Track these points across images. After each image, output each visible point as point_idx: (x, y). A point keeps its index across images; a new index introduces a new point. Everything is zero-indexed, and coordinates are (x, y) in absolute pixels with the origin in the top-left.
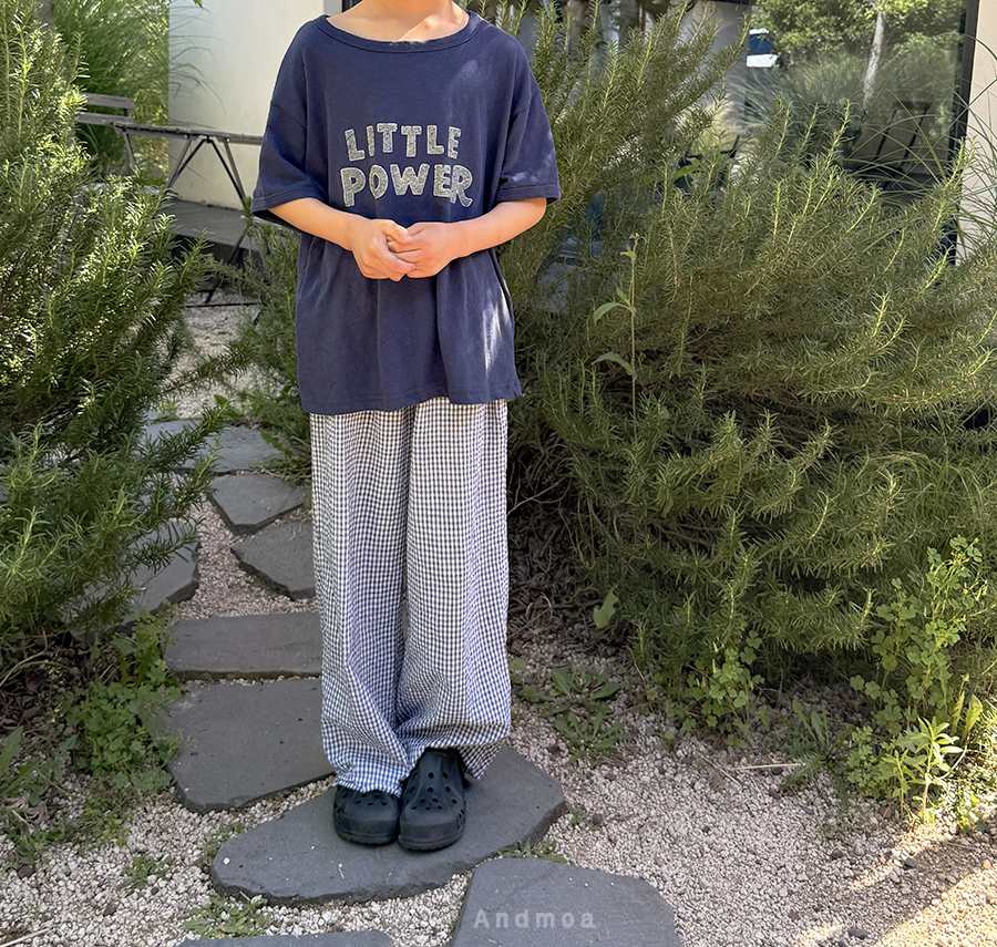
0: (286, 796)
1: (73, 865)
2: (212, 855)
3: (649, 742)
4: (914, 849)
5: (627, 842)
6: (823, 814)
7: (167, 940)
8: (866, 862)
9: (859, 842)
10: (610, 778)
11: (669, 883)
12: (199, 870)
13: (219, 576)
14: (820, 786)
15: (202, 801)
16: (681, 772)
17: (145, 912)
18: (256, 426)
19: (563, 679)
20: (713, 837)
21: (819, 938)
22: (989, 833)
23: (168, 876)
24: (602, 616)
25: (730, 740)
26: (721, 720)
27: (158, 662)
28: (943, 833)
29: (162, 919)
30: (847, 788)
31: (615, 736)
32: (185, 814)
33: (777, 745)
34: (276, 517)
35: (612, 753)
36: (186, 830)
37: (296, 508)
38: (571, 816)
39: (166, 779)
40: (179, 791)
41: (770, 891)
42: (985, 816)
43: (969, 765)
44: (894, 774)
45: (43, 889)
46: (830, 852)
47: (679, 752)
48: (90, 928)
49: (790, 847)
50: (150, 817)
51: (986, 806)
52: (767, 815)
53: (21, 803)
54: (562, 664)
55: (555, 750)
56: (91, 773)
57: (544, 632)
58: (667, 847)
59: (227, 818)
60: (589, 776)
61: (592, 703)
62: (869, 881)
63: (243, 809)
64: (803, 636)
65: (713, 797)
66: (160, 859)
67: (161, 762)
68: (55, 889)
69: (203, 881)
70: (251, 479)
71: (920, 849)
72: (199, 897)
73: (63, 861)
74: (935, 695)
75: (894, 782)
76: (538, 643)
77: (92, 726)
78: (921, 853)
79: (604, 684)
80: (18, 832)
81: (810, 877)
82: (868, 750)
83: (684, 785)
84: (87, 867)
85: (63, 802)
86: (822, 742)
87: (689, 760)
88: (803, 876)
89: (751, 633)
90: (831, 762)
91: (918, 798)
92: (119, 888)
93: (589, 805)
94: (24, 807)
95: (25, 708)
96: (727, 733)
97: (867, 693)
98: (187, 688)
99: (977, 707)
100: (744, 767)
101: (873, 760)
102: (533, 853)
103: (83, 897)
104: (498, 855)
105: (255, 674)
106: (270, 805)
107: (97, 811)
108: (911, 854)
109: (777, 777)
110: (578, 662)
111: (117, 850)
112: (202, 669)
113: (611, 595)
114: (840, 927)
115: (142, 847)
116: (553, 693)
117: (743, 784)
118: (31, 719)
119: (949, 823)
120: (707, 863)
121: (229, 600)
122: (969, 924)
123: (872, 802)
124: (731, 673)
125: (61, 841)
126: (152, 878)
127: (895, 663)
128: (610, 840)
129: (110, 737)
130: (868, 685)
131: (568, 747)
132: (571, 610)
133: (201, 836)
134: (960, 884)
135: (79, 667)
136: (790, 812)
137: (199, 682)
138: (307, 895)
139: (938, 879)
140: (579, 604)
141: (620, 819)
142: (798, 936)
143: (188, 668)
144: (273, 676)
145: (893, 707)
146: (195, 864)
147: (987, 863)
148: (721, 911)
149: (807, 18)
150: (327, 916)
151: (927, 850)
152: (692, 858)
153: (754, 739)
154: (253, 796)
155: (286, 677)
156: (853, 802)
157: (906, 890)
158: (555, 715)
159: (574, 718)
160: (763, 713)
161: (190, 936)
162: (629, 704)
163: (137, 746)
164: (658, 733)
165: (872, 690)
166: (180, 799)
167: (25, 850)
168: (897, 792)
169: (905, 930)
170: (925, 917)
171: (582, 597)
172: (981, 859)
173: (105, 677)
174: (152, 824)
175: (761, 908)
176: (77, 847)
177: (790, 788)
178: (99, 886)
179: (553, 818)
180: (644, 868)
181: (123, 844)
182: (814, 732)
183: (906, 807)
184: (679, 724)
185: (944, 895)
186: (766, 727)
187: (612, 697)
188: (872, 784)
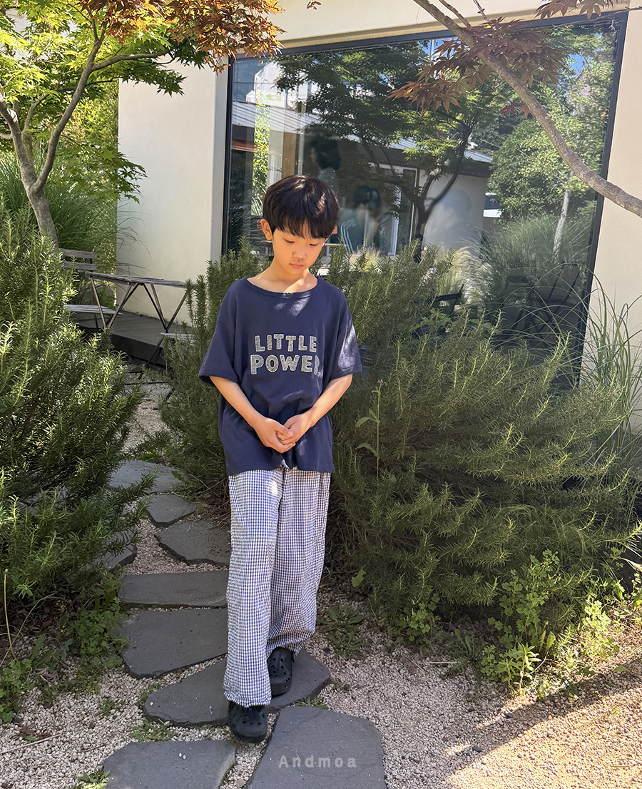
0: (183, 671)
1: (72, 703)
2: (144, 700)
3: (378, 647)
4: (513, 708)
5: (362, 699)
6: (467, 688)
7: (121, 742)
8: (487, 714)
9: (484, 704)
10: (356, 666)
11: (382, 721)
12: (137, 708)
13: (147, 550)
14: (467, 674)
15: (139, 672)
16: (394, 664)
17: (110, 728)
18: (169, 463)
19: (334, 613)
20: (407, 698)
21: (457, 751)
22: (554, 701)
23: (121, 710)
24: (356, 581)
25: (421, 648)
26: (416, 638)
27: (115, 599)
28: (530, 700)
29: (119, 731)
30: (480, 676)
31: (359, 644)
32: (130, 679)
33: (447, 652)
34: (180, 519)
35: (358, 653)
36: (130, 687)
37: (191, 514)
38: (333, 685)
39: (120, 661)
40: (127, 667)
41: (434, 727)
42: (553, 693)
43: (549, 666)
44: (505, 670)
45: (57, 714)
46: (468, 708)
47: (393, 653)
48: (82, 734)
49: (448, 704)
50: (111, 680)
51: (554, 688)
52: (437, 688)
53: (44, 671)
54: (334, 604)
55: (327, 650)
56: (80, 656)
57: (325, 587)
58: (382, 702)
59: (152, 682)
60: (345, 664)
61: (349, 626)
62: (487, 724)
63: (161, 677)
64: (463, 596)
65: (409, 677)
66: (117, 701)
67: (117, 652)
68: (63, 715)
69: (139, 713)
70: (165, 497)
71: (516, 708)
72: (137, 721)
73: (67, 701)
74: (532, 630)
75: (505, 674)
76: (322, 593)
77: (81, 633)
78: (517, 710)
79: (356, 616)
80: (43, 686)
81: (456, 720)
82: (492, 657)
83: (395, 671)
84: (79, 704)
85: (65, 671)
86: (471, 652)
87: (398, 658)
88: (453, 720)
89: (434, 595)
90: (475, 662)
91: (517, 683)
92: (96, 715)
93: (343, 679)
94: (46, 673)
95: (43, 621)
96: (420, 644)
97: (495, 627)
98: (131, 612)
99: (552, 638)
100: (428, 662)
101: (495, 662)
102: (311, 703)
103: (78, 719)
104: (292, 704)
105: (167, 605)
106: (174, 675)
107: (84, 677)
108: (511, 711)
109: (445, 668)
110: (344, 604)
111: (94, 696)
112: (139, 602)
113: (362, 570)
114: (468, 746)
115: (107, 695)
116: (328, 620)
117: (426, 671)
118: (47, 627)
119: (533, 696)
120: (403, 711)
121: (153, 564)
122: (536, 747)
123: (494, 683)
124: (422, 615)
125: (65, 691)
126: (113, 711)
127: (511, 612)
128: (352, 698)
129: (91, 639)
130: (496, 623)
131: (334, 649)
132: (342, 575)
133: (139, 691)
134: (535, 727)
135: (72, 600)
136: (450, 686)
137: (137, 609)
138: (193, 722)
139: (523, 724)
140: (345, 571)
141: (359, 687)
142: (446, 750)
143: (131, 601)
144: (177, 606)
145: (509, 634)
146: (135, 704)
147: (550, 717)
148: (407, 736)
149: (522, 189)
150: (202, 732)
151: (520, 709)
152: (395, 709)
153: (434, 648)
154: (166, 670)
155: (184, 608)
156: (484, 683)
157: (506, 729)
158: (328, 632)
159: (338, 633)
160: (440, 635)
161: (133, 740)
162: (369, 627)
163: (104, 644)
164: (382, 643)
165: (498, 625)
166: (127, 671)
167: (47, 695)
168: (506, 679)
169: (502, 749)
170: (514, 743)
171: (348, 568)
172: (548, 715)
173: (86, 605)
174: (113, 683)
175: (428, 735)
176: (74, 694)
177: (450, 675)
178: (86, 714)
179: (323, 686)
180: (368, 713)
181: (96, 694)
182: (466, 646)
183: (510, 686)
184: (394, 638)
185: (525, 732)
186: (441, 641)
187: (360, 623)
188: (493, 674)
